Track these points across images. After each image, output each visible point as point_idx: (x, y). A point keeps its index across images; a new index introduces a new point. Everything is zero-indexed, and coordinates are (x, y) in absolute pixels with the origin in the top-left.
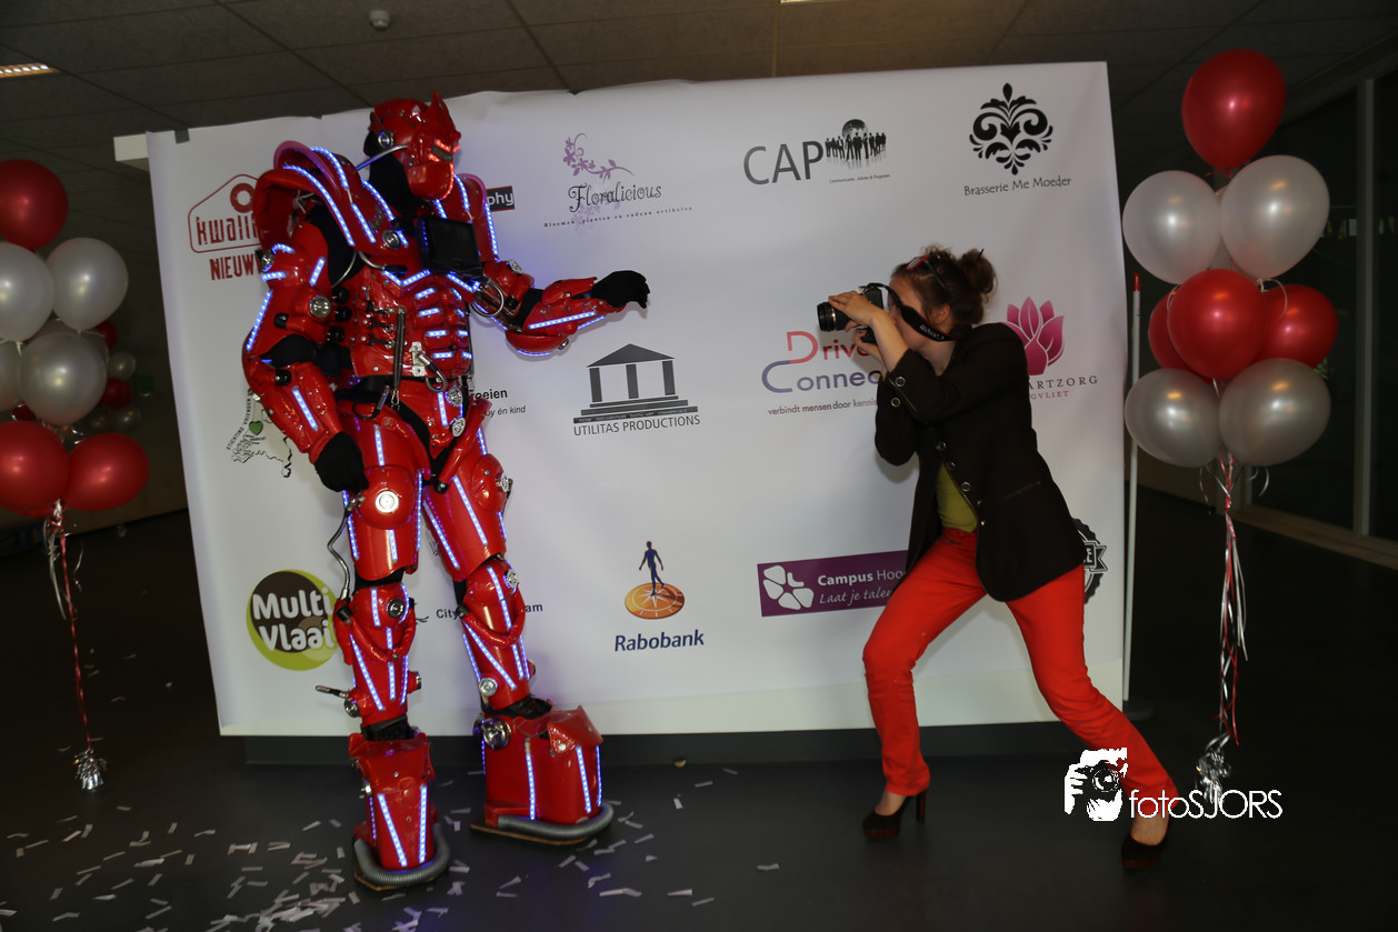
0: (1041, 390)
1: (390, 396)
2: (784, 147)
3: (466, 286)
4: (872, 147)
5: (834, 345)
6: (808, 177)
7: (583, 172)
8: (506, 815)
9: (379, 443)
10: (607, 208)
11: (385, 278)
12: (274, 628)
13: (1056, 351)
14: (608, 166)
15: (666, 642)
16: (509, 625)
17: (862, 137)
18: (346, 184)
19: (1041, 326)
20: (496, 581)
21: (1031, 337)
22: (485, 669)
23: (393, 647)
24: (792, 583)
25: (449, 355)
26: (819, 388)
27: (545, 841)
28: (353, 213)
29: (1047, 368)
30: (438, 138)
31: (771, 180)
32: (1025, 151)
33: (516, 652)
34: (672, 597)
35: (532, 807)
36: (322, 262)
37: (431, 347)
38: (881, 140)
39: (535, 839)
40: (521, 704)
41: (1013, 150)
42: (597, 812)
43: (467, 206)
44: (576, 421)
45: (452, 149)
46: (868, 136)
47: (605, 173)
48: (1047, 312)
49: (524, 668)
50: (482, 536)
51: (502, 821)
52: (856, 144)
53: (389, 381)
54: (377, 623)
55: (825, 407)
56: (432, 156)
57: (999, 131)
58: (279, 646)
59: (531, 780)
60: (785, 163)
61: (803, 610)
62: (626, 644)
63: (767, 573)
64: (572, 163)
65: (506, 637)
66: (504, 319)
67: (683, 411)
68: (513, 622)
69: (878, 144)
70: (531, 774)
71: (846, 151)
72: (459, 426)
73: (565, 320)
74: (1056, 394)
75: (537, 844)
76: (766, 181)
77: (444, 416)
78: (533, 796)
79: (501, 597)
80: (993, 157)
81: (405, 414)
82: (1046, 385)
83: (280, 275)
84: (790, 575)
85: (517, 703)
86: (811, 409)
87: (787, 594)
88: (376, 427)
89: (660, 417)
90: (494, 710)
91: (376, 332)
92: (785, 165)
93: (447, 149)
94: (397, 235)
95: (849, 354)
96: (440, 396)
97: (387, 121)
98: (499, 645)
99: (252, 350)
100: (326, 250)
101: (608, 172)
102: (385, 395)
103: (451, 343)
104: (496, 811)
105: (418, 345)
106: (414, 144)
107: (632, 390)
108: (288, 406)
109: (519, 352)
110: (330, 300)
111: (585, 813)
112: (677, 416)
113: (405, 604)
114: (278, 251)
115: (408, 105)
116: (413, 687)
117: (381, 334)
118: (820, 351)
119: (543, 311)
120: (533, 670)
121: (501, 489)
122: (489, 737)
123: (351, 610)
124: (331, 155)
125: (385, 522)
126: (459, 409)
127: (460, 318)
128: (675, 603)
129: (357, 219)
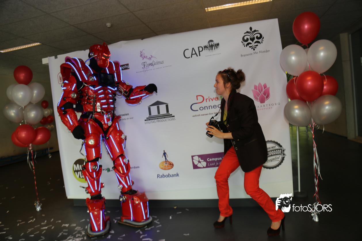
0: (264, 107)
1: (92, 116)
2: (193, 49)
4: (216, 46)
5: (208, 98)
6: (200, 55)
7: (145, 59)
8: (126, 219)
9: (89, 128)
10: (151, 67)
11: (90, 88)
12: (79, 173)
13: (268, 97)
14: (151, 57)
16: (126, 172)
17: (213, 44)
18: (80, 66)
19: (264, 90)
20: (121, 161)
21: (261, 93)
22: (120, 183)
23: (96, 177)
24: (200, 160)
25: (106, 106)
26: (205, 109)
28: (82, 73)
29: (266, 101)
30: (104, 53)
31: (190, 57)
32: (257, 44)
33: (127, 179)
34: (170, 164)
35: (132, 217)
36: (75, 85)
37: (102, 104)
38: (218, 44)
40: (129, 191)
41: (253, 44)
42: (147, 219)
43: (114, 69)
44: (145, 120)
45: (108, 55)
46: (215, 44)
47: (150, 59)
48: (265, 86)
49: (130, 183)
50: (117, 150)
51: (124, 221)
52: (212, 46)
53: (92, 113)
54: (91, 171)
55: (207, 114)
56: (103, 58)
57: (249, 39)
58: (80, 177)
59: (131, 210)
61: (204, 167)
62: (160, 176)
63: (194, 158)
64: (142, 57)
65: (125, 175)
66: (124, 95)
67: (171, 117)
68: (127, 171)
69: (217, 46)
70: (131, 209)
71: (209, 48)
72: (110, 123)
73: (139, 96)
74: (269, 108)
76: (189, 57)
77: (106, 121)
78: (132, 214)
79: (123, 165)
80: (248, 46)
81: (96, 121)
82: (266, 106)
83: (65, 88)
84: (200, 158)
85: (128, 191)
86: (203, 115)
87: (199, 163)
88: (89, 124)
89: (165, 119)
90: (123, 192)
91: (89, 101)
92: (194, 53)
93: (107, 55)
94: (94, 78)
95: (212, 100)
96: (105, 116)
97: (92, 50)
98: (123, 177)
99: (59, 106)
100: (76, 81)
101: (151, 58)
102: (90, 116)
103: (107, 103)
104: (123, 218)
105: (98, 104)
106: (99, 55)
107: (159, 112)
108: (66, 119)
109: (129, 104)
110: (77, 94)
111: (144, 219)
112: (170, 118)
113: (97, 166)
114: (65, 82)
115: (97, 46)
116: (102, 187)
117: (90, 101)
118: (205, 100)
119: (133, 94)
120: (133, 183)
121: (122, 138)
122: (121, 199)
123: (85, 168)
124: (77, 59)
125: (91, 147)
126: (110, 119)
127: (110, 97)
128: (171, 166)
129: (83, 74)
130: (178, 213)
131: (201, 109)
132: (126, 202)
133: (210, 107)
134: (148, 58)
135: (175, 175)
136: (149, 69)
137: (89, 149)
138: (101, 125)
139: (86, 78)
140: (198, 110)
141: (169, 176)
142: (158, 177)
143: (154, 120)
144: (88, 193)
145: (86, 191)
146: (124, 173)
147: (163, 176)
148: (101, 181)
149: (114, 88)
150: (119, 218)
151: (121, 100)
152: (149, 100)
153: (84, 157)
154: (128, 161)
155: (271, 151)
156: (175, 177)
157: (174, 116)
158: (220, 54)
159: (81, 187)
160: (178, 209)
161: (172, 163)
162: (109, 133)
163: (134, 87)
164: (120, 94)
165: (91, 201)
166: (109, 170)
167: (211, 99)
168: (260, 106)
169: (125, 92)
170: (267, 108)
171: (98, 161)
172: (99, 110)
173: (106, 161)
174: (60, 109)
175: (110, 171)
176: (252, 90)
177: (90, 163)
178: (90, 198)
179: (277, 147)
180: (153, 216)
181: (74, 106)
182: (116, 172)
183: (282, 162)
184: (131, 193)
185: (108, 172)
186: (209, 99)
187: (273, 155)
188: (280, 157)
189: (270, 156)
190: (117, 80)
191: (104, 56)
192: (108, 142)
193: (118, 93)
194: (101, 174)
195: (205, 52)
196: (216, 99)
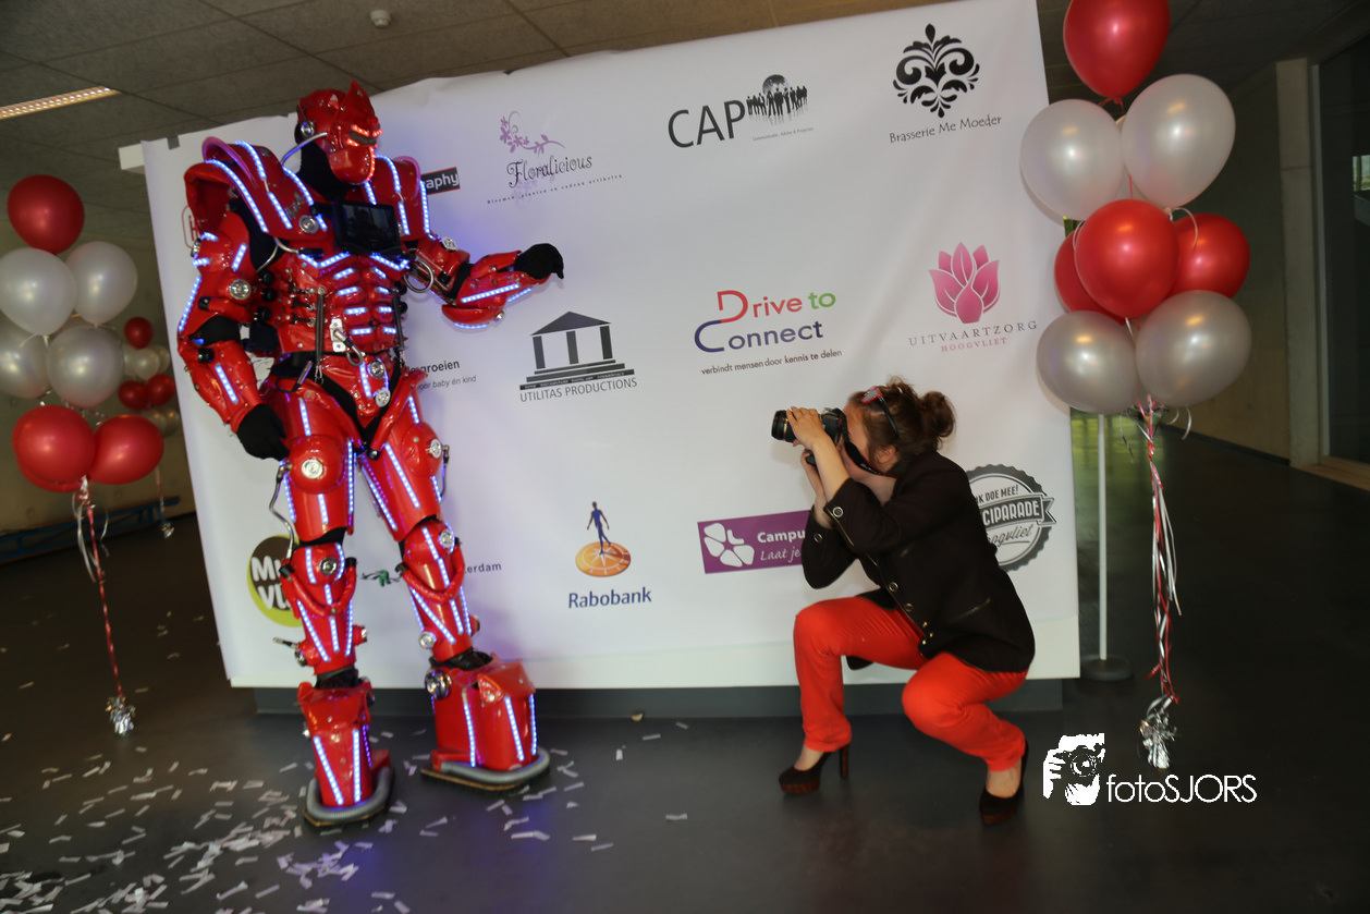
0: (977, 338)
1: (313, 370)
2: (706, 109)
3: (392, 265)
4: (793, 100)
5: (763, 302)
6: (731, 136)
7: (519, 149)
8: (449, 760)
9: (304, 414)
10: (543, 182)
11: (303, 261)
12: (271, 588)
13: (991, 297)
14: (541, 141)
15: (616, 599)
16: (447, 582)
17: (783, 92)
18: (263, 175)
19: (975, 272)
20: (430, 541)
21: (964, 284)
22: (428, 624)
23: (334, 601)
24: (733, 540)
25: (368, 331)
26: (750, 345)
27: (480, 786)
28: (270, 202)
29: (983, 316)
30: (355, 124)
31: (695, 142)
32: (951, 92)
33: (454, 609)
34: (619, 555)
35: (473, 754)
36: (243, 248)
37: (350, 324)
38: (802, 93)
39: (472, 784)
40: (460, 658)
41: (938, 93)
42: (531, 760)
43: (398, 188)
44: (522, 388)
45: (371, 133)
46: (789, 90)
47: (539, 147)
48: (981, 257)
49: (464, 624)
50: (414, 499)
51: (445, 767)
53: (311, 356)
54: (313, 580)
55: (756, 365)
56: (350, 142)
57: (924, 74)
58: (275, 604)
59: (470, 728)
60: (708, 125)
61: (745, 567)
62: (578, 601)
63: (707, 530)
64: (508, 141)
65: (445, 596)
66: (437, 289)
67: (620, 374)
68: (451, 580)
69: (799, 98)
70: (469, 723)
71: (767, 107)
72: (383, 397)
73: (493, 293)
74: (993, 342)
75: (473, 789)
76: (691, 144)
77: (367, 388)
78: (472, 743)
79: (436, 556)
80: (918, 101)
81: (330, 387)
82: (982, 333)
83: (204, 261)
84: (730, 532)
85: (457, 656)
86: (743, 367)
87: (728, 552)
88: (301, 399)
89: (599, 381)
90: (440, 662)
91: (299, 311)
92: (708, 126)
93: (366, 133)
94: (316, 220)
95: (779, 310)
96: (363, 369)
97: (310, 110)
98: (438, 602)
99: (183, 332)
100: (247, 237)
101: (541, 146)
102: (307, 370)
103: (373, 320)
104: (441, 757)
105: (337, 323)
106: (334, 132)
107: (573, 356)
108: (214, 382)
109: (457, 325)
110: (252, 284)
111: (517, 760)
112: (615, 379)
113: (338, 562)
114: (205, 239)
115: (327, 95)
116: (358, 640)
117: (304, 312)
118: (750, 309)
119: (473, 286)
120: (476, 626)
121: (431, 455)
122: (432, 688)
123: (293, 568)
124: (251, 148)
125: (313, 487)
126: (384, 380)
127: (383, 295)
128: (622, 561)
129: (273, 207)
130: (645, 738)
131: (737, 342)
132: (449, 698)
133: (771, 337)
134: (529, 146)
135: (636, 597)
136: (534, 190)
137: (305, 496)
138: (348, 404)
139: (285, 219)
140: (722, 349)
141: (613, 598)
142: (573, 604)
143: (555, 388)
144: (304, 663)
145: (297, 655)
146: (441, 590)
147: (591, 600)
148: (354, 619)
149: (398, 263)
150: (426, 757)
151: (425, 307)
152: (534, 307)
153: (285, 530)
154: (457, 541)
155: (1000, 505)
156: (636, 606)
157: (631, 372)
158: (811, 129)
159: (277, 640)
160: (649, 724)
161: (626, 551)
162: (382, 433)
163: (473, 261)
164: (420, 286)
165: (318, 695)
166: (385, 579)
167: (773, 304)
168: (959, 334)
169: (440, 276)
170: (987, 342)
171: (341, 543)
172: (339, 347)
173: (372, 543)
174: (190, 343)
175: (389, 583)
176: (932, 272)
177: (309, 551)
178: (313, 681)
179: (1023, 492)
180: (553, 751)
181: (245, 333)
182: (410, 585)
183: (1039, 546)
184: (468, 664)
185: (383, 585)
186: (766, 305)
187: (1007, 521)
188: (1034, 528)
189: (996, 524)
190: (407, 232)
191: (356, 137)
192: (378, 469)
193: (413, 281)
194: (352, 591)
195: (752, 124)
196: (794, 305)
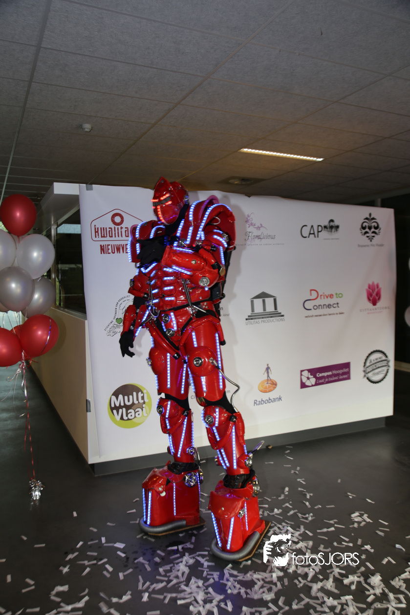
4: (336, 229)
5: (323, 294)
13: (379, 298)
17: (333, 225)
19: (376, 290)
21: (374, 294)
26: (319, 309)
29: (378, 304)
32: (374, 234)
34: (273, 384)
46: (335, 225)
48: (378, 286)
60: (312, 232)
63: (303, 373)
67: (280, 316)
71: (329, 229)
74: (379, 312)
76: (306, 237)
80: (365, 236)
82: (377, 309)
86: (317, 316)
87: (308, 380)
89: (273, 318)
95: (327, 297)
101: (260, 228)
107: (264, 308)
112: (278, 318)
118: (319, 297)
128: (274, 386)
131: (315, 307)
133: (325, 306)
134: (256, 227)
135: (277, 400)
140: (310, 310)
141: (270, 401)
142: (255, 404)
143: (257, 320)
147: (262, 402)
155: (379, 362)
156: (277, 403)
157: (283, 316)
158: (339, 239)
161: (276, 382)
167: (326, 295)
176: (366, 289)
179: (383, 358)
183: (385, 375)
187: (379, 367)
188: (385, 369)
195: (324, 234)
196: (331, 296)
